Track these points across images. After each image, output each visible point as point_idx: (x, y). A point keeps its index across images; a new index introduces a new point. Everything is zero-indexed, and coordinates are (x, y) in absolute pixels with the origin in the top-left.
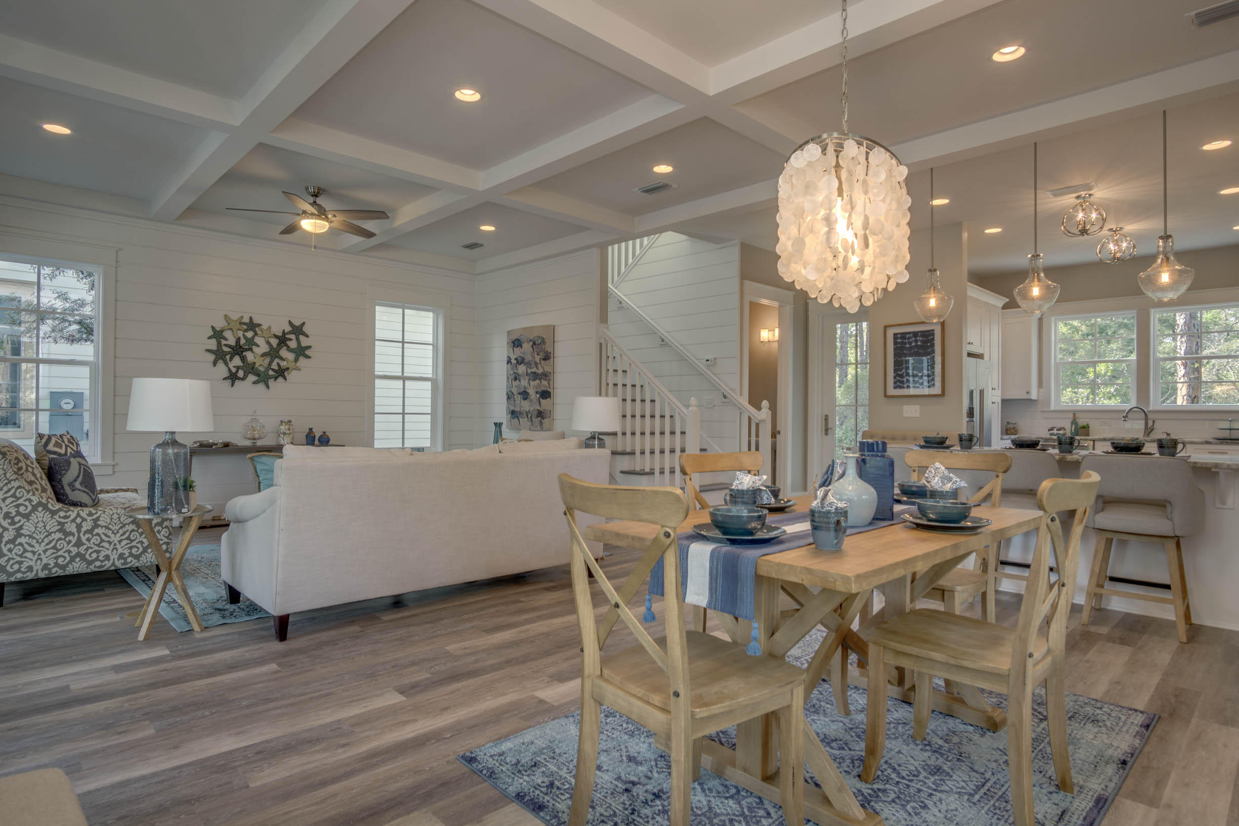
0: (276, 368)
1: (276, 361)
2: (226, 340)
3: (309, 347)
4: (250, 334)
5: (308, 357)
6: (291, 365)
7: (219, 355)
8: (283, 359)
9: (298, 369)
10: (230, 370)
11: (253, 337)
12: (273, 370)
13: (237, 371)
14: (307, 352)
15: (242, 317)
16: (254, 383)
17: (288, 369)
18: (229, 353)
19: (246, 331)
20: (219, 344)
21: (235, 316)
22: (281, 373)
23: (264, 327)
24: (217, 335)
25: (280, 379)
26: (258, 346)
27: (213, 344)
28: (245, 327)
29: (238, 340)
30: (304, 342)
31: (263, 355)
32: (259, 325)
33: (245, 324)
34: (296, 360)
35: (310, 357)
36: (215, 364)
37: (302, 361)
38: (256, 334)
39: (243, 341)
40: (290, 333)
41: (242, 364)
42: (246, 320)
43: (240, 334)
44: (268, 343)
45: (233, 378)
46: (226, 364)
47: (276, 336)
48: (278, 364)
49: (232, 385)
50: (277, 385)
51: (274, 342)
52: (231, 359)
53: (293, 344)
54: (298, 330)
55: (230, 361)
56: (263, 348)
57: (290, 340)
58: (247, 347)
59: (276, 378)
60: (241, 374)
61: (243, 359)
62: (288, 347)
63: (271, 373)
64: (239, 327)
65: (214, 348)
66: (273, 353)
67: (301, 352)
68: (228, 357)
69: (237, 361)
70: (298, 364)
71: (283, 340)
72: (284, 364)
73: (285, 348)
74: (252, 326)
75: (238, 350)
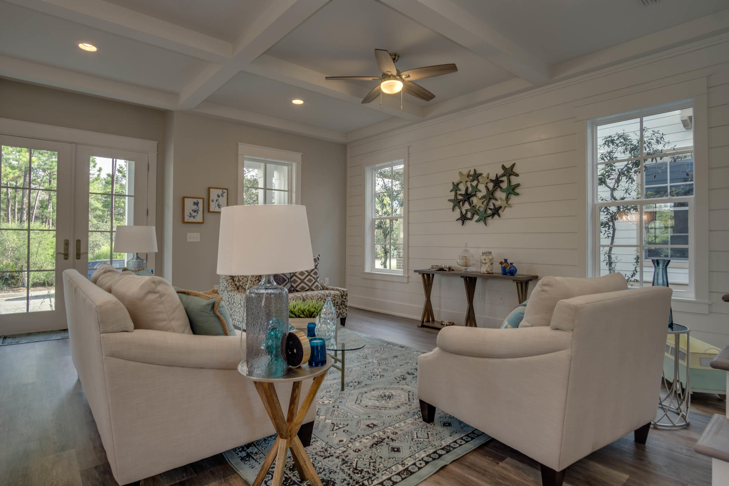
0: (492, 207)
1: (493, 201)
2: (460, 190)
3: (518, 185)
4: (475, 183)
5: (517, 194)
6: (503, 204)
7: (457, 203)
8: (496, 200)
9: (510, 206)
10: (461, 212)
11: (477, 185)
12: (490, 209)
13: (466, 213)
14: (517, 191)
15: (470, 171)
16: (478, 221)
17: (501, 207)
18: (461, 200)
19: (473, 181)
20: (456, 194)
21: (465, 172)
22: (496, 211)
23: (485, 175)
24: (456, 187)
25: (496, 217)
26: (480, 191)
27: (452, 196)
28: (471, 178)
29: (467, 189)
30: (514, 180)
31: (484, 197)
32: (481, 175)
33: (471, 176)
34: (507, 198)
35: (518, 194)
36: (453, 209)
37: (513, 199)
38: (479, 182)
39: (470, 190)
40: (503, 176)
41: (469, 208)
42: (472, 173)
43: (469, 184)
44: (486, 187)
45: (463, 218)
46: (460, 208)
47: (492, 181)
48: (494, 205)
49: (463, 224)
50: (494, 222)
51: (491, 186)
52: (463, 204)
53: (504, 185)
54: (509, 172)
55: (463, 206)
56: (483, 192)
57: (502, 181)
58: (473, 193)
59: (493, 215)
60: (469, 215)
61: (470, 204)
62: (501, 188)
63: (489, 212)
64: (467, 179)
65: (453, 198)
66: (490, 196)
67: (512, 190)
68: (461, 203)
69: (467, 206)
70: (509, 203)
71: (497, 182)
72: (498, 203)
73: (499, 189)
74: (476, 176)
75: (468, 197)
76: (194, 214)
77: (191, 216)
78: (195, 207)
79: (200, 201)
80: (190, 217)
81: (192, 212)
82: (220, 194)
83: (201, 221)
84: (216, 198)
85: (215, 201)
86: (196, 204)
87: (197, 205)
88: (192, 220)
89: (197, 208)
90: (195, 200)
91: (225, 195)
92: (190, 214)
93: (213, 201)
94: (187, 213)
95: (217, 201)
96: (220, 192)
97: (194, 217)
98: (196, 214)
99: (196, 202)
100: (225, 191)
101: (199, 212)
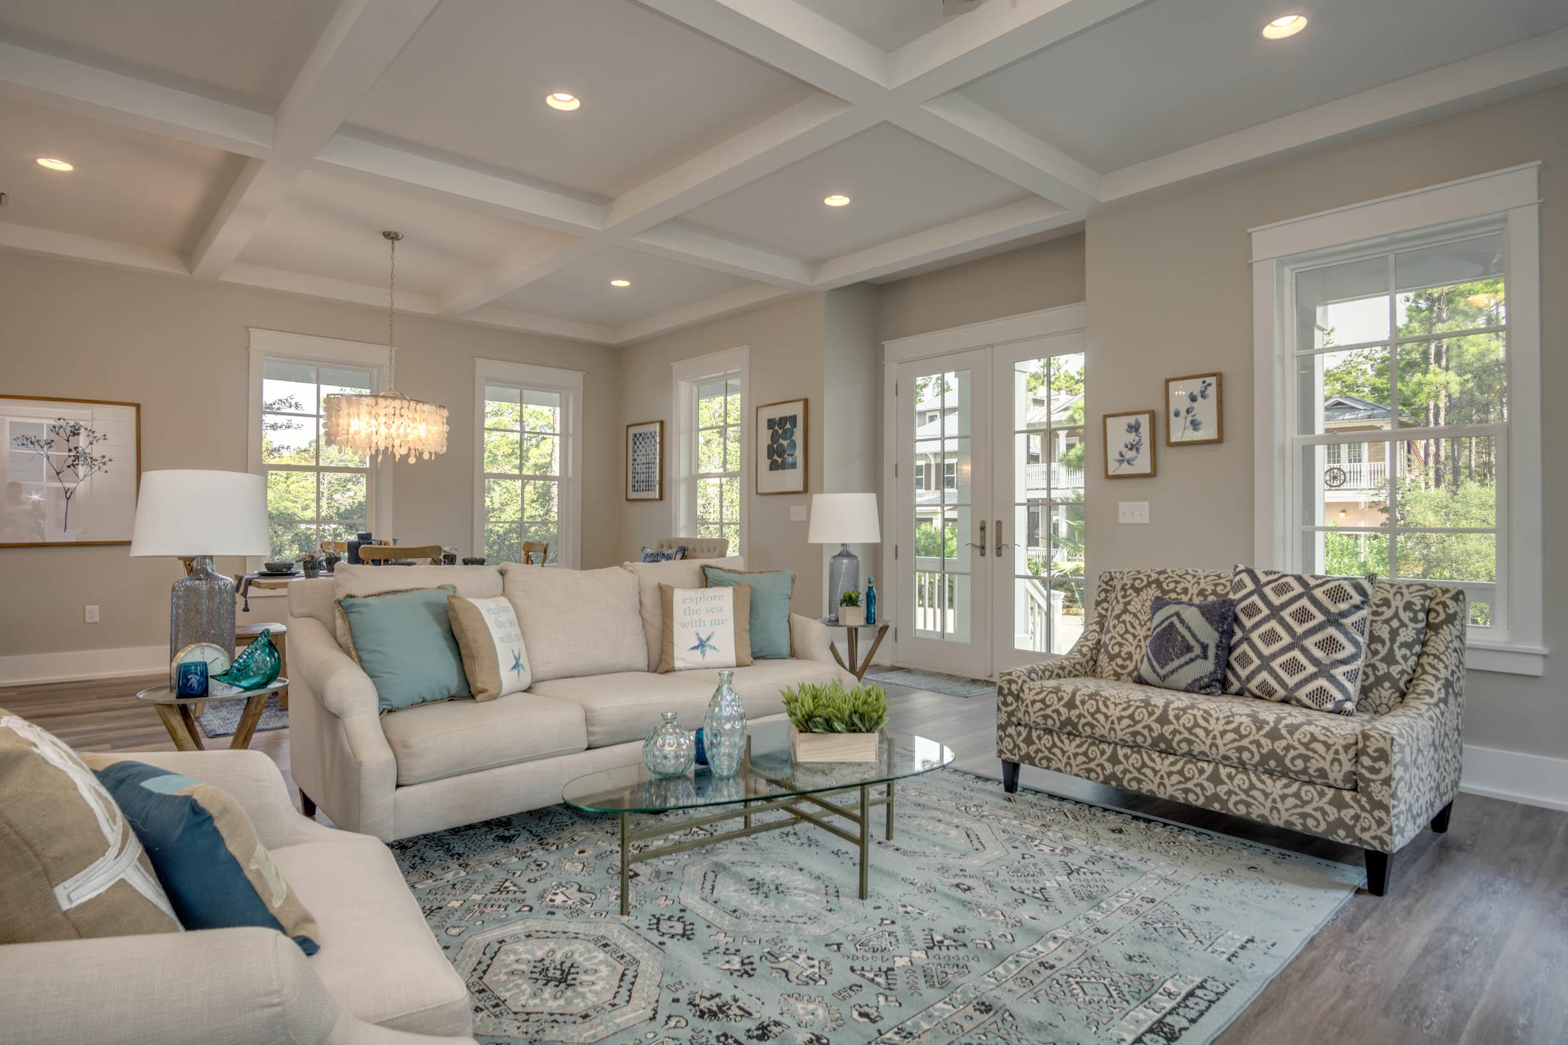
76: (1129, 454)
77: (1123, 461)
78: (1131, 438)
79: (1144, 420)
80: (1121, 462)
81: (1124, 451)
82: (1197, 392)
83: (1148, 470)
84: (1188, 404)
85: (1183, 413)
86: (1134, 428)
87: (1137, 430)
88: (1125, 469)
89: (1137, 439)
90: (1132, 420)
91: (1212, 391)
92: (1121, 455)
93: (1177, 414)
94: (1113, 455)
95: (1188, 411)
96: (1196, 386)
97: (1129, 462)
98: (1133, 454)
99: (1133, 423)
100: (1213, 380)
101: (1142, 449)
